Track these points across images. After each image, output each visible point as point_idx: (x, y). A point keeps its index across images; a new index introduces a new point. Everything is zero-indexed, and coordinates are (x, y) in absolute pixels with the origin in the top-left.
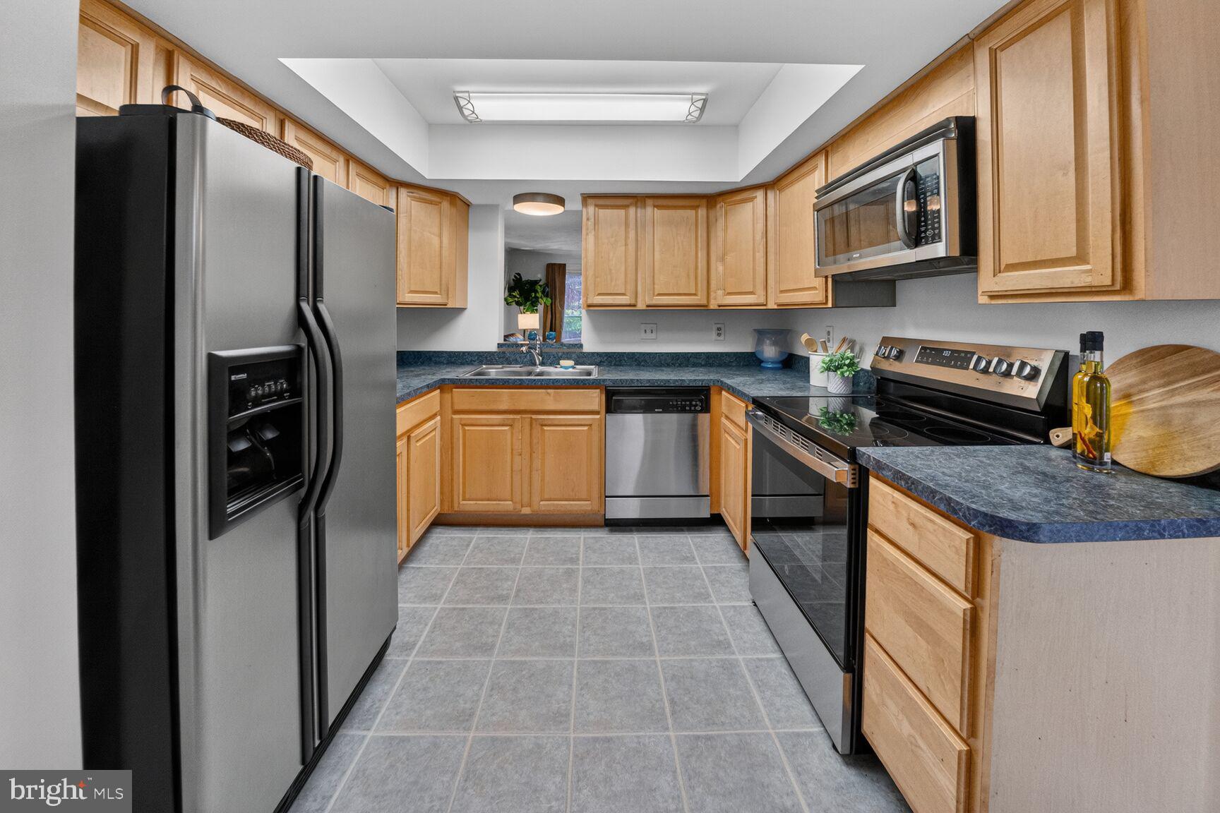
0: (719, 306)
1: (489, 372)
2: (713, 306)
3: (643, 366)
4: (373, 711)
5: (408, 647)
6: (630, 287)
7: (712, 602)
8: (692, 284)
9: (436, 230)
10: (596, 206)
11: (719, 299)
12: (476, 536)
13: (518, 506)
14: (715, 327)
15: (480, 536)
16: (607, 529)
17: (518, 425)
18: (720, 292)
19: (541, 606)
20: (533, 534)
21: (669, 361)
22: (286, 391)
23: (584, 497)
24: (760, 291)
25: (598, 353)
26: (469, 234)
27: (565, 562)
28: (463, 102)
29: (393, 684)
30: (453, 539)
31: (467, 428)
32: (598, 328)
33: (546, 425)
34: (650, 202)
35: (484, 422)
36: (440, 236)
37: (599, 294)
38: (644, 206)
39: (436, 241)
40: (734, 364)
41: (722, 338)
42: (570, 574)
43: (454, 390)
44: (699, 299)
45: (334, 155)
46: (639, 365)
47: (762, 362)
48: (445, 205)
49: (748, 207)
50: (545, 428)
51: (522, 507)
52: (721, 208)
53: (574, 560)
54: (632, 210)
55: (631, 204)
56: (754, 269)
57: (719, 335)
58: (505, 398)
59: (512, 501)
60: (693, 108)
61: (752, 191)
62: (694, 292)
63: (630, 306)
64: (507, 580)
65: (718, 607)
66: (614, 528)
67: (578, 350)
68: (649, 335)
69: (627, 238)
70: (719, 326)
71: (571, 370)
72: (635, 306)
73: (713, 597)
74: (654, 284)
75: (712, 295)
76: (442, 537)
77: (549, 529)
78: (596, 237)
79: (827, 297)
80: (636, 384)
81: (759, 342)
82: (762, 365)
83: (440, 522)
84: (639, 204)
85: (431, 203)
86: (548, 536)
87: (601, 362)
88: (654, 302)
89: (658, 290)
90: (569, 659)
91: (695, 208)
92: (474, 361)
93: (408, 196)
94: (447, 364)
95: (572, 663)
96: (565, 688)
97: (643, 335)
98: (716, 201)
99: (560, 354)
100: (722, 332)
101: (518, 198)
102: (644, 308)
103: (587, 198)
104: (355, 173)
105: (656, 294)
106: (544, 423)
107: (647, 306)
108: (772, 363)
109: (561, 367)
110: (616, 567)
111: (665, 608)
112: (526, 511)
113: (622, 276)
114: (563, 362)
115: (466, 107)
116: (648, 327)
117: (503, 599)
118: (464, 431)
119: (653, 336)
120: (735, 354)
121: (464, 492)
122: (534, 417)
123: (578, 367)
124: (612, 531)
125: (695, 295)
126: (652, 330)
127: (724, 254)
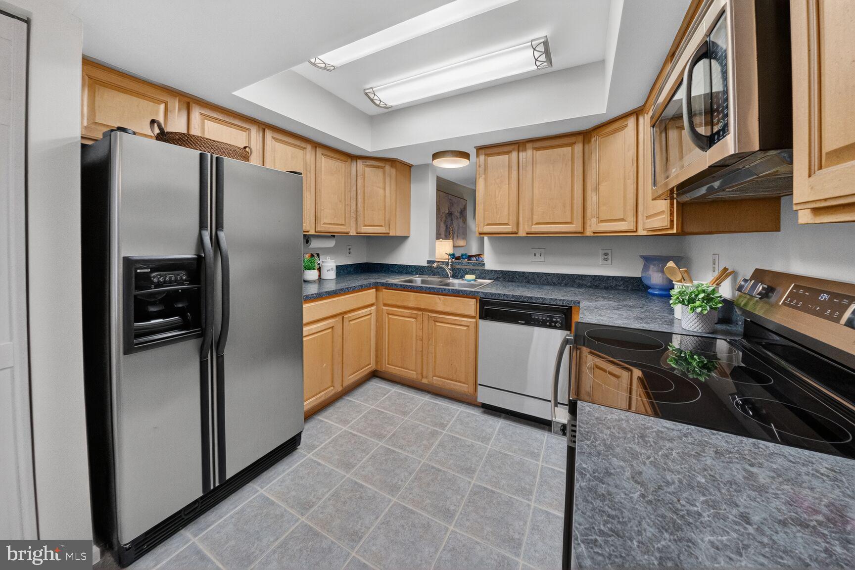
0: (594, 233)
1: (415, 280)
2: (588, 233)
3: (532, 283)
4: (271, 478)
5: (311, 447)
6: (513, 219)
7: (530, 500)
8: (568, 213)
9: (381, 185)
10: (486, 155)
11: (594, 226)
12: (394, 390)
13: (420, 377)
14: (601, 252)
15: (397, 390)
16: (482, 410)
17: (420, 318)
18: (594, 220)
19: (400, 451)
20: (428, 398)
21: (555, 280)
22: (186, 280)
23: (463, 381)
24: (631, 219)
25: (495, 271)
26: (412, 186)
27: (435, 425)
28: (372, 96)
29: (291, 467)
30: (380, 388)
31: (390, 316)
32: (497, 251)
33: (437, 322)
34: (529, 145)
35: (400, 314)
36: (384, 189)
37: (488, 225)
38: (525, 150)
39: (381, 192)
40: (621, 288)
41: (609, 262)
42: (434, 434)
43: (384, 290)
44: (575, 227)
45: (303, 145)
46: (528, 282)
47: (650, 288)
48: (388, 168)
49: (620, 136)
50: (438, 324)
51: (422, 378)
52: (595, 140)
53: (443, 426)
54: (514, 155)
55: (514, 150)
56: (625, 197)
57: (606, 260)
58: (412, 299)
59: (415, 371)
60: (537, 54)
61: (623, 120)
62: (569, 220)
63: (512, 233)
64: (392, 425)
65: (532, 507)
66: (487, 411)
67: (480, 268)
68: (538, 258)
69: (509, 177)
70: (606, 251)
71: (472, 282)
72: (517, 233)
73: (534, 496)
74: (533, 214)
75: (588, 223)
76: (376, 385)
77: (441, 398)
78: (485, 179)
79: (672, 221)
80: (502, 298)
81: (646, 268)
82: (650, 291)
83: (375, 375)
84: (521, 148)
85: (378, 167)
86: (437, 402)
87: (497, 278)
88: (533, 230)
89: (536, 219)
90: (390, 497)
91: (571, 145)
92: (413, 272)
93: (363, 164)
94: (398, 273)
95: (390, 501)
96: (373, 517)
97: (534, 258)
98: (591, 135)
99: (468, 270)
100: (609, 257)
101: (436, 156)
102: (525, 235)
103: (480, 149)
104: (321, 154)
105: (534, 223)
106: (437, 320)
107: (527, 233)
108: (660, 289)
109: (465, 280)
110: (470, 441)
111: (486, 489)
112: (425, 381)
113: (506, 210)
114: (468, 277)
115: (374, 98)
116: (538, 252)
117: (380, 437)
118: (389, 319)
119: (542, 259)
120: (623, 278)
121: (388, 361)
122: (430, 314)
123: (479, 280)
124: (485, 412)
125: (571, 223)
126: (541, 254)
127: (598, 184)
